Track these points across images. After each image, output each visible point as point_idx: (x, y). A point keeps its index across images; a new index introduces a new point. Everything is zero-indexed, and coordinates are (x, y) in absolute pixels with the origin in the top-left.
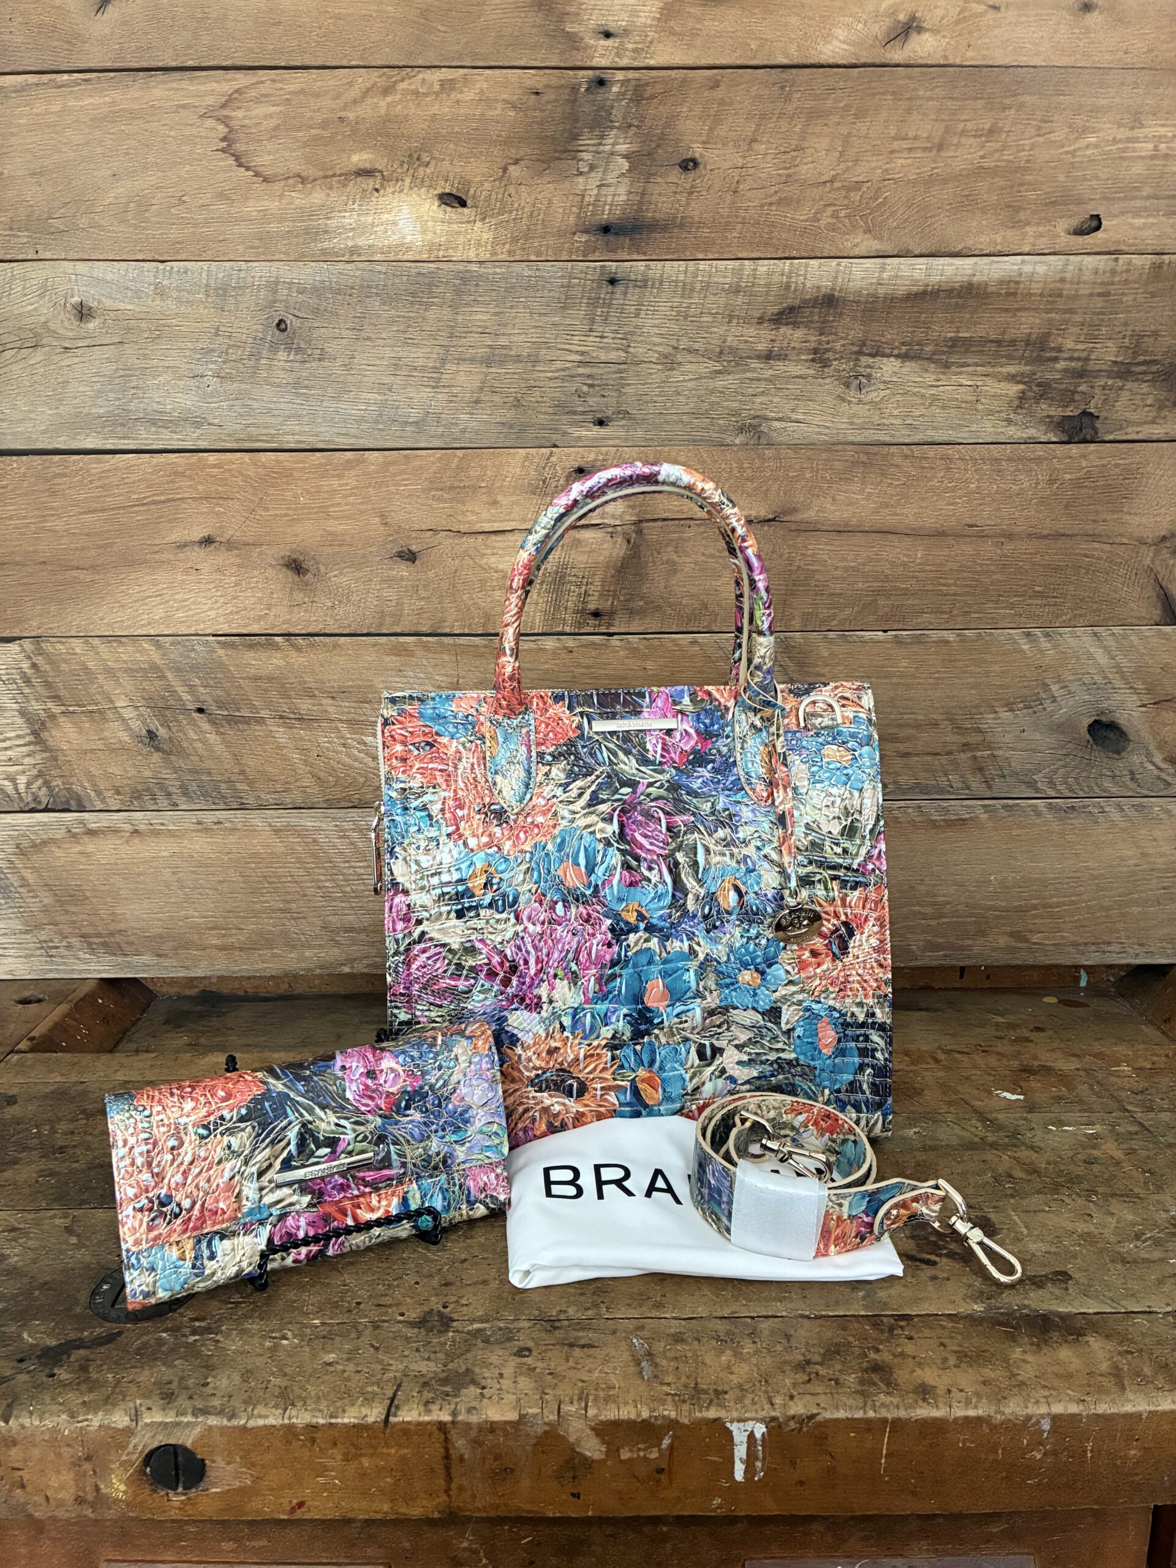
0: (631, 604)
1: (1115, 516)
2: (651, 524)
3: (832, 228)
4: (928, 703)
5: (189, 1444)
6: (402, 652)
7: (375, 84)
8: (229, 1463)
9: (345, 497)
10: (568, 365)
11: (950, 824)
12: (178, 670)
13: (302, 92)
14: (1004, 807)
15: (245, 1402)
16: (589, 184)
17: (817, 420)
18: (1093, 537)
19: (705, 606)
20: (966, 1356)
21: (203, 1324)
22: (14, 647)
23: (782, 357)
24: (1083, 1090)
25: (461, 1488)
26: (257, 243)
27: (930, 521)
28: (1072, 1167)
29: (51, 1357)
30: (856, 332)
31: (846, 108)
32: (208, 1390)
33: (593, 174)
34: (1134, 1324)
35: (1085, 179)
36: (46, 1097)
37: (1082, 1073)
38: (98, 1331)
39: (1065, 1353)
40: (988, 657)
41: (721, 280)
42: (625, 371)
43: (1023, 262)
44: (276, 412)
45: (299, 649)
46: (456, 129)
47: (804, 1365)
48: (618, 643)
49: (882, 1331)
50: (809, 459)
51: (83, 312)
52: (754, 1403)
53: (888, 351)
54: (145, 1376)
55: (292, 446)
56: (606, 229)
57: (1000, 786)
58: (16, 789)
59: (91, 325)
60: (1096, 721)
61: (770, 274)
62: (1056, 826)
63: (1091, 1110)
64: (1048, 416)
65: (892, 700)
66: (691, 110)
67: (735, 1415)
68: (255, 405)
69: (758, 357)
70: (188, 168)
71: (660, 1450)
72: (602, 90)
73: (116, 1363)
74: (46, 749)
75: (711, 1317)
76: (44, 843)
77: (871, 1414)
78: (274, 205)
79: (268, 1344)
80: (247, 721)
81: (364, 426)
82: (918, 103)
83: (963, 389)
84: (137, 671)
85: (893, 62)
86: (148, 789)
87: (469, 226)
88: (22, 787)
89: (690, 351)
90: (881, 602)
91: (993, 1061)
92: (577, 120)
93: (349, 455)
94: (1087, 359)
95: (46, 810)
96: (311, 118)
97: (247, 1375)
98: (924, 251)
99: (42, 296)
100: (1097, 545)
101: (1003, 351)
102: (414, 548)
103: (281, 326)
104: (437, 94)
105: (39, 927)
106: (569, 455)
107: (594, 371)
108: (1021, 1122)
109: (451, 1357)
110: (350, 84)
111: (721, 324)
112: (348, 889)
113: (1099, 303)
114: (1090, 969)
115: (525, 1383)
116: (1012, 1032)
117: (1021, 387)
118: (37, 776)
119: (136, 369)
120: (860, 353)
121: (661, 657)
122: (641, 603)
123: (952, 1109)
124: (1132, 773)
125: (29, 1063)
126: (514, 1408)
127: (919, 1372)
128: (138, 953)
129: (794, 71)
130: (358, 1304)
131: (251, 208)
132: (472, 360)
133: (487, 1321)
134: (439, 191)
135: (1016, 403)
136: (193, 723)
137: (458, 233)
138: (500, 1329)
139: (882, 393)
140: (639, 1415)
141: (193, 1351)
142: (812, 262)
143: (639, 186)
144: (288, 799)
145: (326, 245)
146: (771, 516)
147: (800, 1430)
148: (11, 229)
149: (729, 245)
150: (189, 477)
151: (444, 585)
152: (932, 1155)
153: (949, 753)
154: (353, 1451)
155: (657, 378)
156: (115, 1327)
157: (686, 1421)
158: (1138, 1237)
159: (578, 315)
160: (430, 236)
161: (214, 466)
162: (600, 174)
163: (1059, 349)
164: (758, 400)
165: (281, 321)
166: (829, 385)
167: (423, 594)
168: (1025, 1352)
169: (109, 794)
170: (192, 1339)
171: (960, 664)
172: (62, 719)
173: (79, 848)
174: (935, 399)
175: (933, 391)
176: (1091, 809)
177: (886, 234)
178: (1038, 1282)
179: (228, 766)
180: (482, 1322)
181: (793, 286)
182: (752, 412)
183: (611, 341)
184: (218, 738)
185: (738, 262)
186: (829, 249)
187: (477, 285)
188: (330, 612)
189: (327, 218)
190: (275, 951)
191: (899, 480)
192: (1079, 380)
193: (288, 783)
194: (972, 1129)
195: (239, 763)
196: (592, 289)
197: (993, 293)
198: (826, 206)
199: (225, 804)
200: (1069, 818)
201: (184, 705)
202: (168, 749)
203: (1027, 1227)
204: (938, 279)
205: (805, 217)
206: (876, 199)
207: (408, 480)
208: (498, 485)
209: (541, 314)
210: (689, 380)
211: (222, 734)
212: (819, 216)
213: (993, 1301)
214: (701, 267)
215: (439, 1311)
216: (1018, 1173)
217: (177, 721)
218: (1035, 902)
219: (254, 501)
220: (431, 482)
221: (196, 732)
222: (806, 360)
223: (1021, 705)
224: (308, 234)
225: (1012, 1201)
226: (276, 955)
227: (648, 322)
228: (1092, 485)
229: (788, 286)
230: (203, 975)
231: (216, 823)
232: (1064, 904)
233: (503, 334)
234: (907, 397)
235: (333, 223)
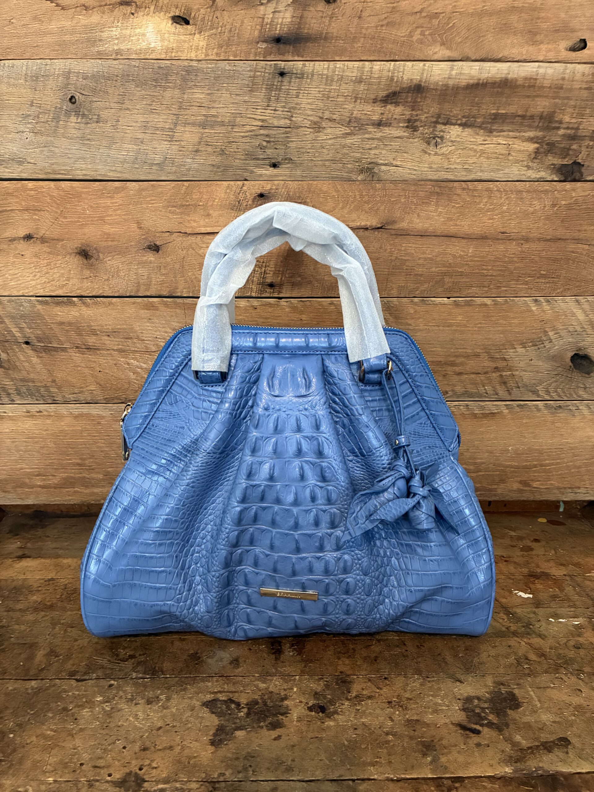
0: (293, 280)
3: (421, 42)
4: (474, 343)
6: (151, 307)
9: (115, 210)
10: (254, 128)
11: (485, 416)
12: (12, 317)
14: (518, 406)
16: (267, 11)
17: (409, 165)
18: (578, 240)
23: (388, 124)
24: (569, 589)
26: (57, 48)
27: (477, 230)
28: (566, 651)
30: (434, 109)
33: (269, 5)
37: (568, 578)
40: (511, 315)
41: (350, 74)
42: (289, 132)
43: (539, 67)
44: (70, 156)
45: (87, 306)
48: (285, 304)
49: (443, 791)
50: (404, 190)
53: (454, 121)
55: (81, 177)
56: (278, 40)
57: (516, 393)
60: (575, 354)
61: (381, 70)
62: (549, 418)
63: (574, 606)
64: (553, 164)
65: (452, 340)
68: (57, 150)
69: (373, 124)
78: (68, 24)
80: (56, 349)
81: (126, 165)
83: (501, 146)
87: (191, 37)
89: (330, 120)
90: (447, 279)
91: (511, 568)
93: (117, 183)
94: (577, 129)
98: (478, 58)
100: (580, 246)
101: (526, 122)
102: (158, 243)
103: (72, 100)
106: (255, 185)
107: (271, 132)
108: (532, 615)
111: (350, 103)
113: (585, 94)
114: (565, 502)
116: (520, 542)
117: (537, 145)
120: (437, 122)
121: (311, 312)
122: (299, 279)
130: (82, 765)
131: (54, 26)
132: (193, 124)
134: (172, 14)
135: (533, 156)
136: (22, 350)
137: (185, 41)
139: (450, 149)
142: (408, 63)
143: (298, 13)
144: (81, 397)
145: (101, 48)
146: (379, 226)
149: (356, 52)
150: (16, 196)
151: (177, 266)
153: (485, 373)
155: (310, 137)
159: (260, 95)
160: (166, 43)
161: (31, 190)
162: (274, 5)
163: (561, 122)
164: (373, 152)
165: (72, 97)
166: (417, 144)
167: (163, 271)
171: (493, 319)
174: (483, 152)
175: (481, 147)
176: (570, 407)
177: (454, 46)
178: (548, 747)
179: (45, 377)
180: (165, 784)
181: (395, 79)
182: (369, 160)
183: (281, 113)
184: (38, 361)
185: (361, 63)
186: (418, 55)
187: (196, 75)
188: (106, 283)
189: (102, 32)
190: (76, 489)
191: (459, 203)
192: (572, 142)
193: (82, 388)
194: (501, 621)
195: (53, 376)
196: (269, 79)
197: (520, 85)
198: (417, 27)
199: (44, 400)
200: (557, 413)
201: (16, 339)
202: (7, 367)
203: (539, 701)
204: (486, 75)
205: (403, 34)
206: (448, 24)
207: (154, 200)
208: (210, 204)
209: (237, 95)
210: (330, 139)
211: (41, 357)
212: (412, 34)
213: (518, 764)
214: (338, 66)
215: (136, 773)
216: (533, 657)
217: (13, 349)
218: (535, 463)
219: (57, 212)
220: (168, 202)
221: (24, 356)
222: (403, 127)
223: (531, 344)
224: (88, 42)
225: (529, 679)
226: (75, 492)
227: (304, 101)
228: (578, 208)
229: (392, 79)
230: (32, 503)
231: (38, 412)
232: (553, 464)
233: (213, 108)
234: (465, 151)
235: (105, 35)
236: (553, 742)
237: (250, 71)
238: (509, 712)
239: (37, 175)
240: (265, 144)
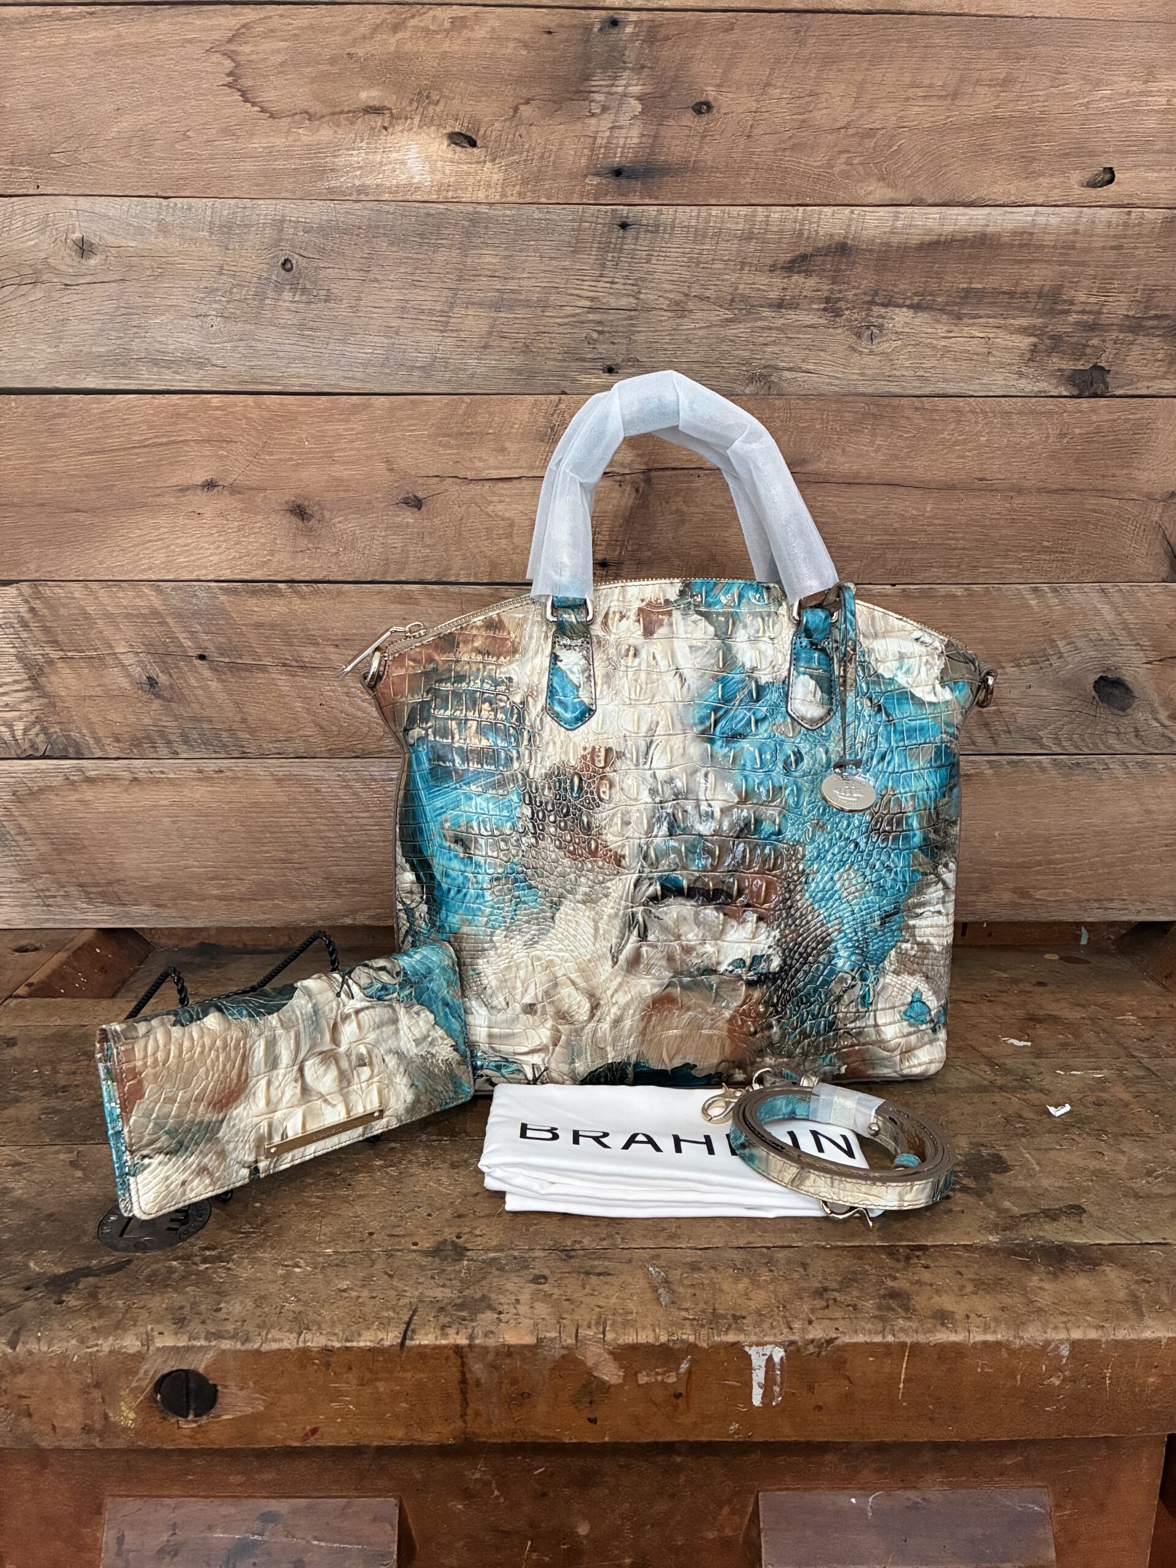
0: (639, 554)
1: (1125, 472)
2: (660, 473)
3: (846, 175)
5: (201, 1370)
6: (407, 599)
7: (385, 20)
8: (242, 1389)
9: (351, 441)
10: (578, 311)
12: (179, 616)
13: (311, 27)
14: (1009, 763)
15: (259, 1326)
16: (601, 126)
17: (828, 370)
18: (1102, 492)
19: (713, 557)
20: (983, 1283)
21: (213, 1253)
22: (11, 590)
23: (794, 305)
24: (1088, 1036)
25: (477, 1413)
26: (262, 180)
27: (940, 474)
28: (1082, 1108)
29: (59, 1285)
30: (868, 282)
31: (861, 56)
32: (221, 1315)
33: (605, 116)
34: (1149, 1255)
35: (1098, 132)
36: (45, 1039)
37: (1086, 1022)
38: (107, 1259)
39: (1082, 1282)
40: (994, 612)
41: (734, 226)
42: (635, 317)
43: (1037, 213)
44: (281, 354)
45: (302, 597)
46: (467, 67)
47: (821, 1292)
49: (898, 1260)
50: (819, 410)
51: (84, 249)
52: (772, 1327)
53: (901, 301)
54: (158, 1302)
55: (297, 389)
56: (618, 173)
57: (1006, 742)
58: (14, 737)
59: (93, 261)
60: (1102, 678)
61: (782, 221)
62: (1060, 783)
63: (1097, 1056)
64: (1059, 370)
66: (705, 53)
67: (754, 1339)
68: (259, 346)
69: (770, 306)
70: (193, 102)
71: (678, 1374)
72: (614, 31)
73: (126, 1290)
74: (45, 695)
75: (726, 1247)
76: (42, 790)
77: (890, 1339)
78: (280, 142)
79: (280, 1272)
80: (248, 668)
81: (370, 370)
82: (933, 50)
83: (975, 341)
84: (137, 616)
85: (908, 9)
86: (148, 737)
87: (479, 167)
88: (19, 734)
89: (701, 298)
90: (890, 555)
91: (999, 1010)
92: (589, 61)
93: (354, 398)
94: (1099, 313)
95: (44, 757)
96: (320, 54)
97: (260, 1301)
98: (938, 201)
99: (42, 231)
100: (1106, 501)
101: (1016, 303)
102: (420, 495)
103: (286, 265)
104: (447, 31)
105: (36, 875)
108: (1029, 1067)
109: (466, 1284)
110: (360, 20)
111: (734, 271)
112: (350, 840)
113: (1111, 256)
114: (1089, 926)
115: (542, 1309)
116: (1014, 987)
117: (1033, 340)
118: (34, 723)
119: (137, 308)
120: (872, 303)
122: (649, 554)
123: (960, 1054)
124: (1137, 730)
125: (28, 1007)
126: (532, 1332)
127: (936, 1298)
128: (136, 903)
129: (809, 15)
130: (371, 1234)
131: (257, 144)
132: (481, 304)
133: (502, 1251)
134: (449, 130)
135: (1027, 356)
136: (194, 669)
137: (468, 174)
138: (515, 1258)
139: (894, 344)
140: (657, 1339)
141: (204, 1279)
142: (825, 209)
143: (651, 129)
144: (290, 748)
145: (333, 183)
147: (820, 1353)
148: (12, 163)
149: (742, 191)
150: (190, 419)
151: (450, 533)
152: (942, 1096)
154: (368, 1375)
155: (668, 325)
156: (123, 1256)
157: (705, 1345)
158: (1149, 1173)
159: (588, 261)
160: (439, 176)
161: (217, 408)
162: (612, 116)
163: (1071, 302)
164: (769, 349)
165: (286, 261)
166: (841, 336)
167: (428, 540)
168: (1041, 1280)
169: (108, 741)
170: (203, 1267)
171: (966, 618)
172: (60, 665)
173: (77, 796)
174: (946, 350)
175: (945, 342)
176: (1095, 765)
177: (900, 182)
178: (1052, 1215)
179: (230, 715)
180: (497, 1252)
181: (806, 232)
182: (763, 362)
183: (622, 287)
184: (219, 686)
185: (751, 209)
186: (842, 197)
187: (486, 227)
188: (334, 559)
189: (335, 156)
190: (276, 902)
191: (908, 432)
192: (1091, 334)
193: (289, 732)
194: (981, 1073)
195: (241, 711)
196: (603, 233)
197: (1006, 244)
198: (840, 152)
199: (226, 752)
200: (1074, 775)
201: (185, 651)
202: (168, 696)
203: (1039, 1164)
204: (951, 228)
205: (819, 163)
206: (891, 146)
207: (414, 425)
208: (505, 432)
209: (551, 258)
210: (700, 328)
211: (224, 681)
212: (833, 162)
213: (1008, 1232)
214: (714, 213)
215: (453, 1242)
216: (1028, 1114)
217: (178, 668)
218: (1038, 858)
219: (258, 445)
220: (437, 428)
221: (197, 680)
222: (818, 310)
223: (1028, 661)
224: (315, 171)
225: (1023, 1140)
226: (277, 906)
227: (659, 268)
228: (1102, 439)
229: (801, 234)
230: (202, 926)
231: (216, 772)
232: (1067, 861)
233: (513, 278)
234: (919, 349)
235: (340, 161)
236: (1060, 1209)
237: (573, 220)
238: (993, 1175)
239: (227, 385)
240: (595, 335)
